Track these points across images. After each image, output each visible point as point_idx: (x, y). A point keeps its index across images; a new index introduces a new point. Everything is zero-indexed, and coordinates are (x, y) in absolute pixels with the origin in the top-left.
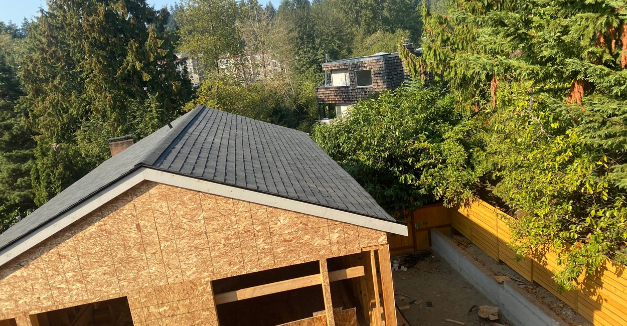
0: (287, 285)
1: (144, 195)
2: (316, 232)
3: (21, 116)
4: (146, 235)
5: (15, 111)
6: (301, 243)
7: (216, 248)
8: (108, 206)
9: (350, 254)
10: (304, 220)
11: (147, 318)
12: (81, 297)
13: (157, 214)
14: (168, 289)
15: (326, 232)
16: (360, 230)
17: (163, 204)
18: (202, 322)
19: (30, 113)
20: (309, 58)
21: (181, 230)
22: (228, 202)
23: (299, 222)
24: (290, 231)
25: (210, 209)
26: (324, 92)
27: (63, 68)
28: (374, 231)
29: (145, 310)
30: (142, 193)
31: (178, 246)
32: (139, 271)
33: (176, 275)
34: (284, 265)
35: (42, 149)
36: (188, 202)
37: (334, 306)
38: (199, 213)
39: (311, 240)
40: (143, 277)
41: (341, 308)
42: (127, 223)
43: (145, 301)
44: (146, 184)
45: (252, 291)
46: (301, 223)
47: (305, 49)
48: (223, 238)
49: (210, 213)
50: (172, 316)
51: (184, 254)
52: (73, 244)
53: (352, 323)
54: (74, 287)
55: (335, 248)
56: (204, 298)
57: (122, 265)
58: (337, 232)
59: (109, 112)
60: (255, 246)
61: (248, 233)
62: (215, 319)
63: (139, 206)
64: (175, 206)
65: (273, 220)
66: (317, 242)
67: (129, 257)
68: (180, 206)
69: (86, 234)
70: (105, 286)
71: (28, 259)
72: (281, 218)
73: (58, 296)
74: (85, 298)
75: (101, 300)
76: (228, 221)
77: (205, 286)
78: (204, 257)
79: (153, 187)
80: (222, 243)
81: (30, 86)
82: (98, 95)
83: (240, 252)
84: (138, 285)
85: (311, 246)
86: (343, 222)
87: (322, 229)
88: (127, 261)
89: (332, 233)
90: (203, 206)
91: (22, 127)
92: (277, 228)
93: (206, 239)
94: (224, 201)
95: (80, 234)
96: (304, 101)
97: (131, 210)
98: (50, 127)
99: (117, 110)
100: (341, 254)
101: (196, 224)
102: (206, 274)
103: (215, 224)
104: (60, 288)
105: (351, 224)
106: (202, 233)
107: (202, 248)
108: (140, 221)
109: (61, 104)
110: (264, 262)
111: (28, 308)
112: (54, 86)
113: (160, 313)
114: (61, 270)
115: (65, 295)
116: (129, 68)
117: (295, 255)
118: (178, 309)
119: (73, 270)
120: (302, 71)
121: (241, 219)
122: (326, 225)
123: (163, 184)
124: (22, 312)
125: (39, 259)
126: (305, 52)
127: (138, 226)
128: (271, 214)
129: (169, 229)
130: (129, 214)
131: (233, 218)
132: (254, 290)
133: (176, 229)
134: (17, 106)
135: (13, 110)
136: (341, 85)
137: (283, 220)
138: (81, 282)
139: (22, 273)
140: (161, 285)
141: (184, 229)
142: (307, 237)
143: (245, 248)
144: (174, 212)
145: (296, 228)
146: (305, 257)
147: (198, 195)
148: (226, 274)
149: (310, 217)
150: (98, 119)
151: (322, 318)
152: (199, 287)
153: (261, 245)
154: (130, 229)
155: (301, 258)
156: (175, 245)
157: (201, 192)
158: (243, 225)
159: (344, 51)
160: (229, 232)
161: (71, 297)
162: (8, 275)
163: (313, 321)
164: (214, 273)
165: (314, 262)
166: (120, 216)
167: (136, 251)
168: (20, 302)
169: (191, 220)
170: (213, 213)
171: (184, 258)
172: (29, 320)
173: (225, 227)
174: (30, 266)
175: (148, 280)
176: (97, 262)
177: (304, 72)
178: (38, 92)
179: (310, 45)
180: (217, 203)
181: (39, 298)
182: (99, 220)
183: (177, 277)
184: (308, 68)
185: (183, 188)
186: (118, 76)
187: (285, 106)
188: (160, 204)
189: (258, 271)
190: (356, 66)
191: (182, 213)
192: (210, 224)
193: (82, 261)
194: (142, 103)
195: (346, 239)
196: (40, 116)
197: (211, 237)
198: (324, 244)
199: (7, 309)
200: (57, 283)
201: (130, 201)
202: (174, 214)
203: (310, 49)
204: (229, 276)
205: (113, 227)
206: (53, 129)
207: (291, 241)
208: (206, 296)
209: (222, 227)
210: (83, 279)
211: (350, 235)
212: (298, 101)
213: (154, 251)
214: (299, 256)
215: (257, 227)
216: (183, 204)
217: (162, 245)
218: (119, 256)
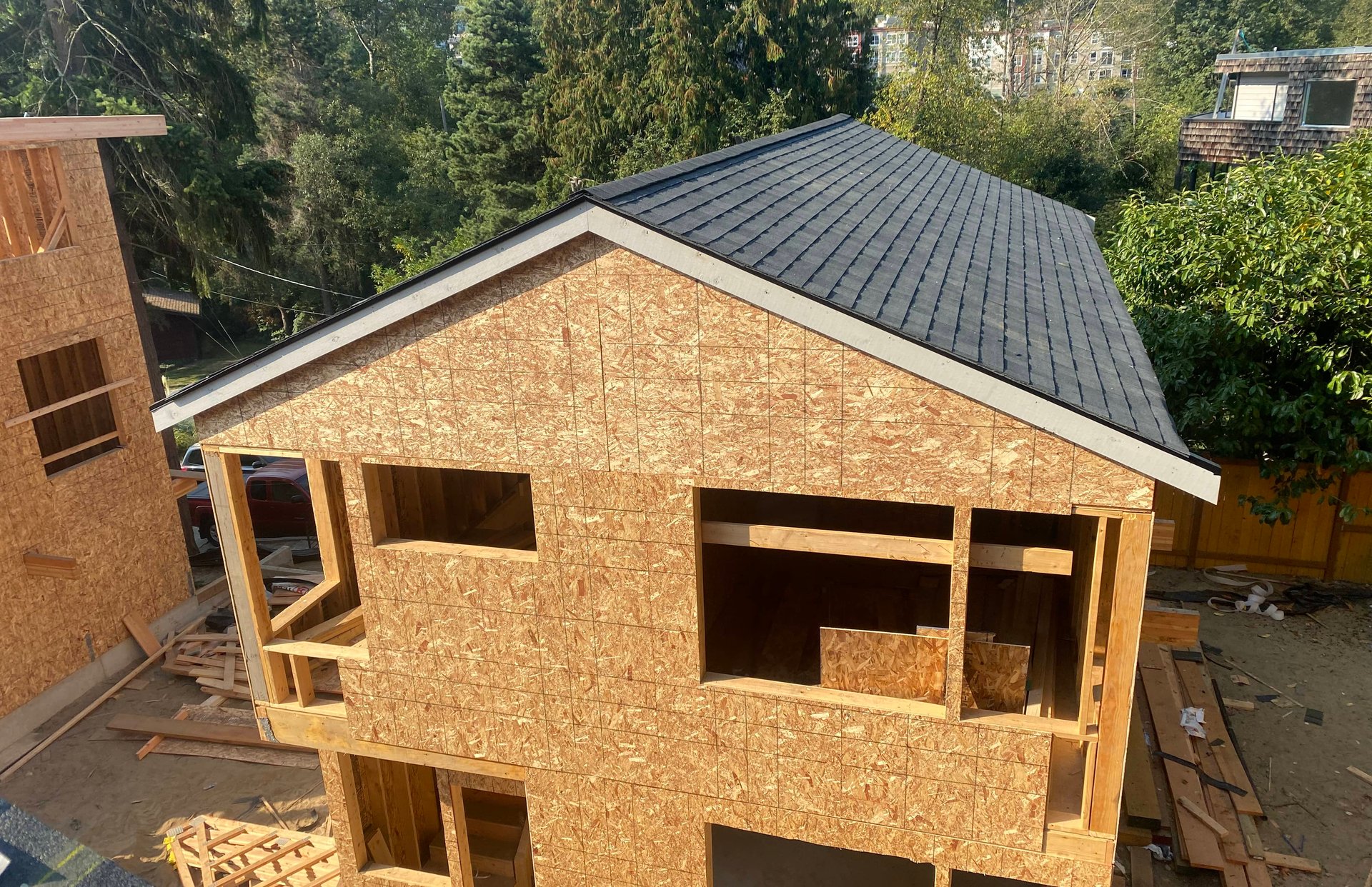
0: (866, 543)
1: (585, 267)
2: (957, 435)
3: (531, 115)
4: (580, 356)
5: (524, 103)
6: (913, 454)
7: (716, 418)
8: (516, 277)
9: (1040, 511)
10: (933, 398)
11: (562, 529)
12: (449, 454)
13: (607, 315)
14: (607, 482)
15: (986, 442)
16: (1082, 458)
17: (621, 296)
18: (665, 570)
19: (546, 110)
20: (1202, 46)
21: (650, 362)
22: (758, 317)
23: (919, 402)
24: (892, 420)
25: (715, 326)
26: (1203, 133)
27: (616, 18)
28: (1120, 470)
29: (560, 512)
30: (584, 262)
31: (640, 395)
32: (557, 429)
33: (626, 457)
34: (863, 496)
35: (550, 184)
36: (672, 300)
37: (970, 625)
38: (691, 331)
39: (940, 452)
40: (564, 444)
41: (991, 636)
42: (546, 322)
43: (562, 494)
44: (590, 243)
45: (783, 536)
46: (923, 404)
47: (1196, 23)
48: (733, 399)
49: (714, 336)
50: (608, 538)
51: (648, 415)
52: (445, 344)
53: (1014, 679)
54: (439, 430)
55: (1001, 488)
56: (676, 521)
57: (528, 409)
58: (1015, 449)
59: (686, 124)
60: (800, 435)
61: (791, 401)
62: (692, 572)
63: (573, 289)
64: (644, 304)
65: (855, 382)
66: (956, 460)
67: (543, 394)
68: (654, 307)
69: (471, 327)
70: (492, 443)
71: (368, 354)
72: (876, 382)
73: (412, 441)
74: (455, 457)
75: (483, 469)
76: (751, 363)
77: (680, 495)
78: (688, 431)
79: (605, 252)
80: (731, 409)
81: (553, 52)
82: (671, 83)
83: (767, 440)
84: (553, 457)
85: (937, 469)
86: (1036, 427)
87: (975, 432)
88: (537, 401)
89: (1002, 447)
90: (701, 317)
91: (530, 137)
92: (859, 405)
93: (698, 394)
94: (749, 315)
95: (459, 326)
96: (1148, 152)
97: (558, 294)
98: (576, 142)
99: (703, 121)
100: (1014, 506)
101: (682, 355)
102: (686, 470)
103: (720, 364)
104: (415, 425)
105: (1058, 437)
106: (690, 378)
107: (687, 410)
108: (570, 324)
109: (601, 98)
110: (816, 476)
111: (360, 449)
112: (595, 56)
113: (586, 526)
114: (420, 391)
115: (423, 441)
116: (742, 28)
117: (893, 478)
118: (622, 527)
119: (441, 396)
120: (1174, 79)
121: (781, 363)
122: (989, 424)
123: (626, 249)
124: (350, 454)
125: (386, 360)
126: (1194, 30)
127: (566, 332)
128: (852, 368)
129: (626, 353)
130: (552, 304)
131: (763, 358)
132: (788, 535)
133: (639, 356)
134: (528, 93)
135: (521, 99)
136: (1258, 118)
137: (880, 387)
138: (451, 423)
139: (356, 379)
140: (595, 468)
141: (655, 360)
142: (931, 443)
143: (779, 434)
144: (639, 317)
145: (908, 414)
146: (918, 490)
147: (694, 289)
148: (728, 481)
149: (949, 394)
150: (662, 134)
151: (938, 644)
152: (668, 495)
153: (816, 436)
154: (551, 336)
155: (908, 489)
156: (633, 392)
157: (702, 283)
158: (783, 380)
159: (1312, 34)
160: (748, 389)
161: (432, 448)
162: (333, 378)
163: (914, 645)
164: (703, 473)
165: (938, 507)
166: (534, 303)
167: (556, 386)
168: (349, 435)
169: (672, 344)
170: (720, 337)
171: (647, 423)
172: (360, 471)
173: (742, 375)
174: (371, 370)
175: (572, 452)
176: (484, 390)
177: (1177, 81)
178: (567, 66)
179: (1213, 13)
180: (732, 316)
181: (379, 435)
182: (495, 305)
183: (628, 460)
184: (1192, 72)
185: (665, 267)
186: (718, 44)
187: (1092, 160)
188: (614, 294)
189: (799, 493)
190: (1316, 68)
191: (656, 322)
192: (710, 360)
193: (458, 381)
194: (754, 111)
195: (1036, 473)
196: (563, 118)
197: (709, 390)
198: (975, 470)
199: (327, 441)
200: (412, 415)
201: (557, 276)
202: (639, 322)
203: (1211, 23)
204: (735, 487)
205: (519, 324)
206: (580, 147)
207: (890, 443)
208: (681, 516)
209: (734, 375)
210: (456, 418)
211: (1049, 463)
212: (1132, 150)
213: (591, 394)
214: (903, 483)
215: (814, 392)
216: (662, 303)
217: (608, 385)
218: (523, 388)
